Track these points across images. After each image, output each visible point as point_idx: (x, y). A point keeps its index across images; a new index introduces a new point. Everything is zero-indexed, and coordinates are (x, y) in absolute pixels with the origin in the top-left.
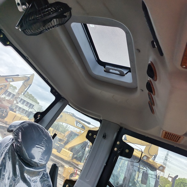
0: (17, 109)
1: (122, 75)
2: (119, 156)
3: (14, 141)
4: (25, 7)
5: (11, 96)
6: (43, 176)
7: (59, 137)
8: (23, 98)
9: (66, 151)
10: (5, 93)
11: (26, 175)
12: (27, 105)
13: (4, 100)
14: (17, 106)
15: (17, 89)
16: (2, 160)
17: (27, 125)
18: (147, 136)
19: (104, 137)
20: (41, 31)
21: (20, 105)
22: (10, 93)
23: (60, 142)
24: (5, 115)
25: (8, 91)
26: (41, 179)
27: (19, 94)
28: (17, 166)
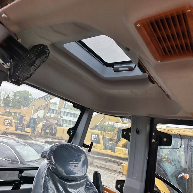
0: (64, 122)
1: (131, 69)
2: (158, 147)
3: (49, 164)
4: (9, 64)
5: (55, 112)
6: (87, 186)
7: (108, 138)
8: (66, 111)
9: (120, 149)
10: (49, 112)
11: (69, 189)
12: (71, 116)
13: (49, 118)
14: (63, 120)
15: (57, 104)
16: (44, 183)
17: (56, 148)
18: (179, 119)
19: (138, 132)
20: (31, 74)
21: (65, 118)
22: (53, 110)
23: (111, 142)
24: (55, 131)
25: (51, 109)
26: (85, 188)
27: (60, 108)
28: (59, 185)
